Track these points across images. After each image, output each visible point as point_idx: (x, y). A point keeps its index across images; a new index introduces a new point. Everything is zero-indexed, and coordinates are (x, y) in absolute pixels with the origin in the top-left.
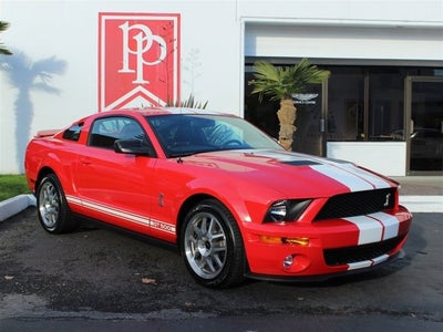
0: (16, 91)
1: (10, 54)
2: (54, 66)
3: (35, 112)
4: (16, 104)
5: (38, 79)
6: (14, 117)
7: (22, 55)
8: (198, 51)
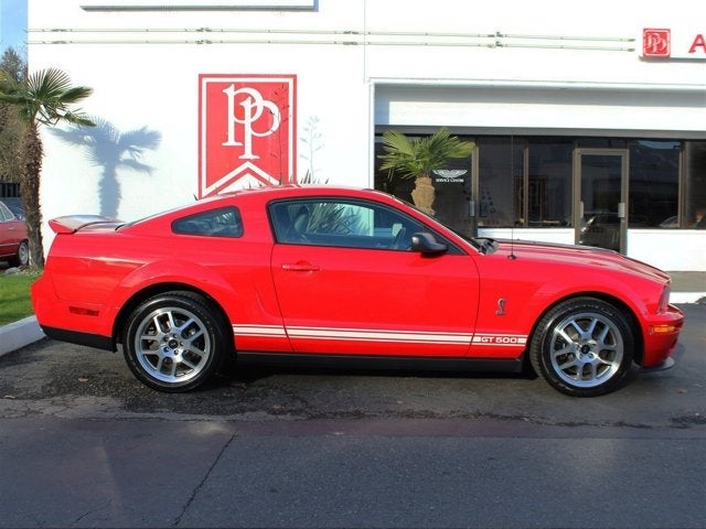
0: (101, 169)
1: (94, 125)
2: (146, 139)
3: (123, 195)
4: (100, 184)
5: (126, 155)
6: (99, 200)
7: (108, 127)
8: (317, 120)
